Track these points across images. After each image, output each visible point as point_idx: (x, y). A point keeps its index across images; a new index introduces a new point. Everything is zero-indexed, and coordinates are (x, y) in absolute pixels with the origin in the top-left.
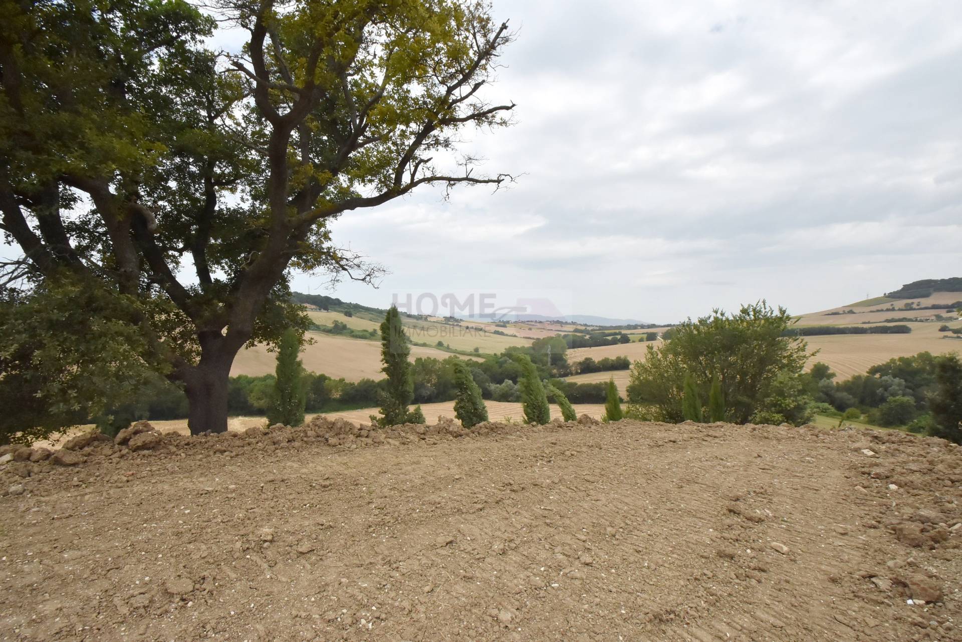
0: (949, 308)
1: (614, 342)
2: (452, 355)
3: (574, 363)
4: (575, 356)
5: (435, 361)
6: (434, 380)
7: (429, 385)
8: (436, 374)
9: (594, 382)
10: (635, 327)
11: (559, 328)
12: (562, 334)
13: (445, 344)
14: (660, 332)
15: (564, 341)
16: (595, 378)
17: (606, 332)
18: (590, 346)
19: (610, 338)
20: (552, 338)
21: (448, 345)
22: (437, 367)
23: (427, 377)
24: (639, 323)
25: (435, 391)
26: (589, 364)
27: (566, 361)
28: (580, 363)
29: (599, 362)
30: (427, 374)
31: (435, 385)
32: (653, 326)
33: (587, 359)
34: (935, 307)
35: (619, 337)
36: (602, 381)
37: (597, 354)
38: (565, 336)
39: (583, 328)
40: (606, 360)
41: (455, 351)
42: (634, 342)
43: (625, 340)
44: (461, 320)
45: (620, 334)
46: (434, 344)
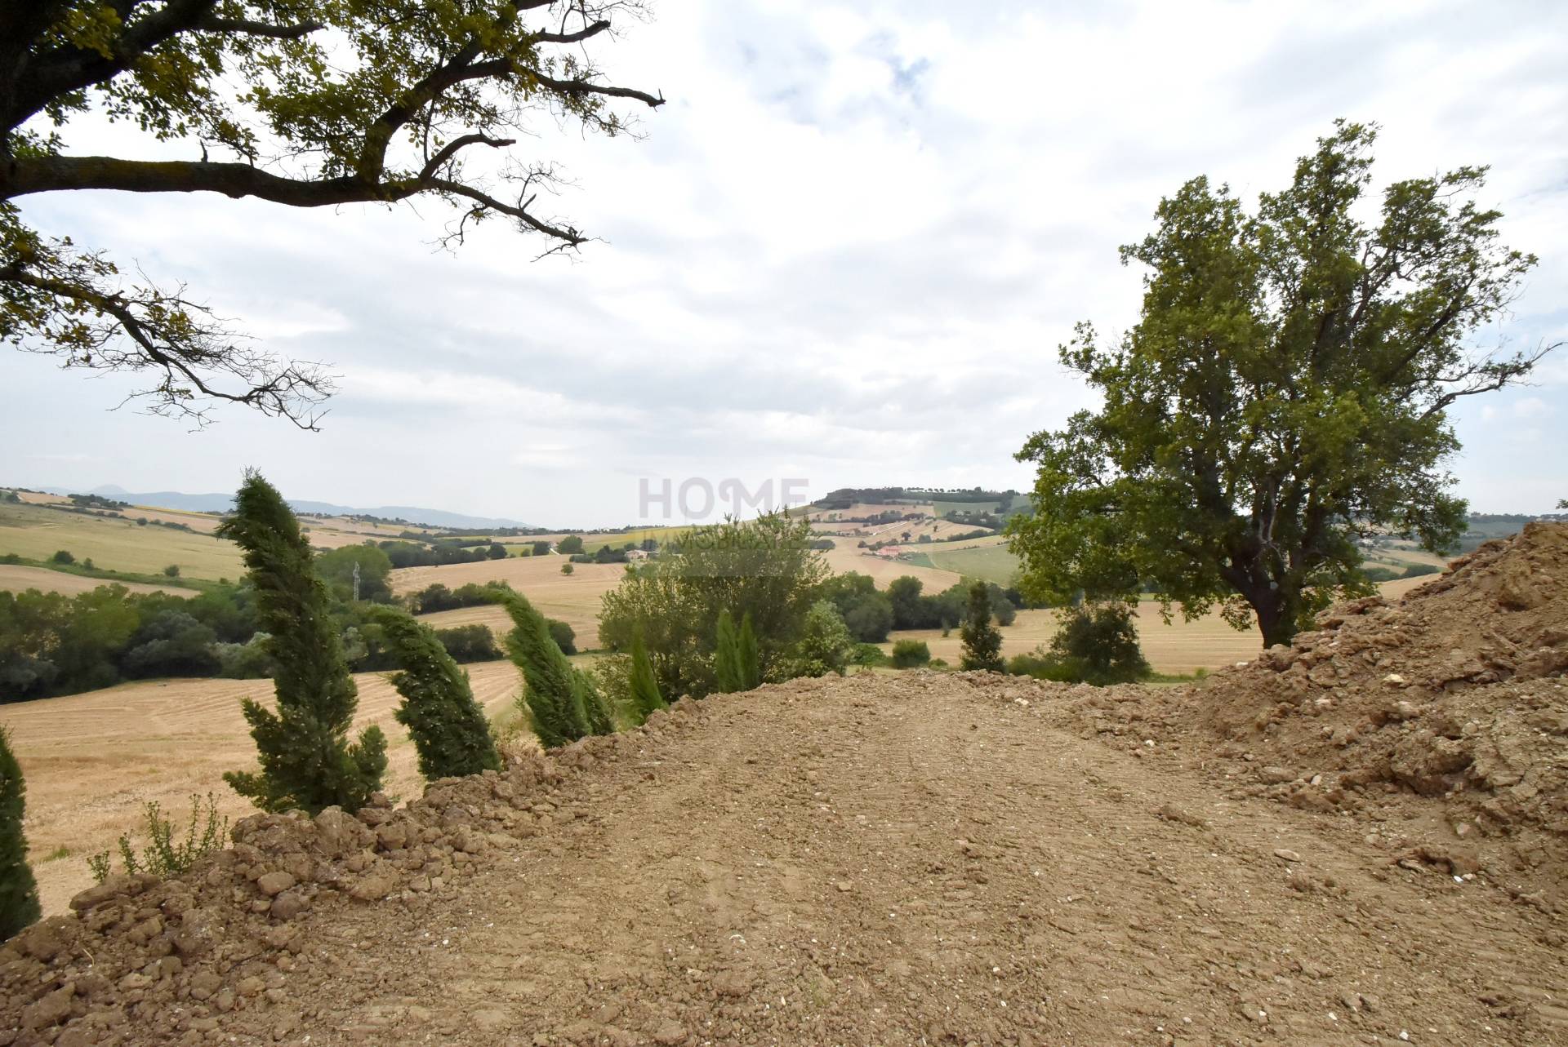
0: (865, 522)
1: (479, 557)
2: (107, 583)
3: (409, 594)
4: (408, 582)
5: (54, 599)
6: (51, 641)
7: (35, 656)
8: (56, 629)
9: (450, 627)
10: (514, 532)
11: (372, 530)
12: (379, 540)
13: (80, 558)
14: (554, 541)
15: (385, 555)
16: (451, 619)
17: (464, 538)
18: (437, 564)
19: (471, 549)
20: (357, 548)
21: (88, 561)
22: (60, 611)
23: (27, 638)
24: (519, 527)
25: (56, 670)
26: (437, 596)
27: (390, 591)
28: (421, 594)
29: (456, 591)
30: (27, 630)
31: (53, 654)
32: (542, 531)
33: (434, 587)
34: (854, 520)
35: (487, 548)
36: (466, 624)
37: (453, 577)
38: (384, 545)
39: (420, 531)
40: (469, 588)
41: (111, 575)
42: (513, 556)
43: (498, 553)
44: (124, 505)
45: (488, 542)
46: (43, 559)
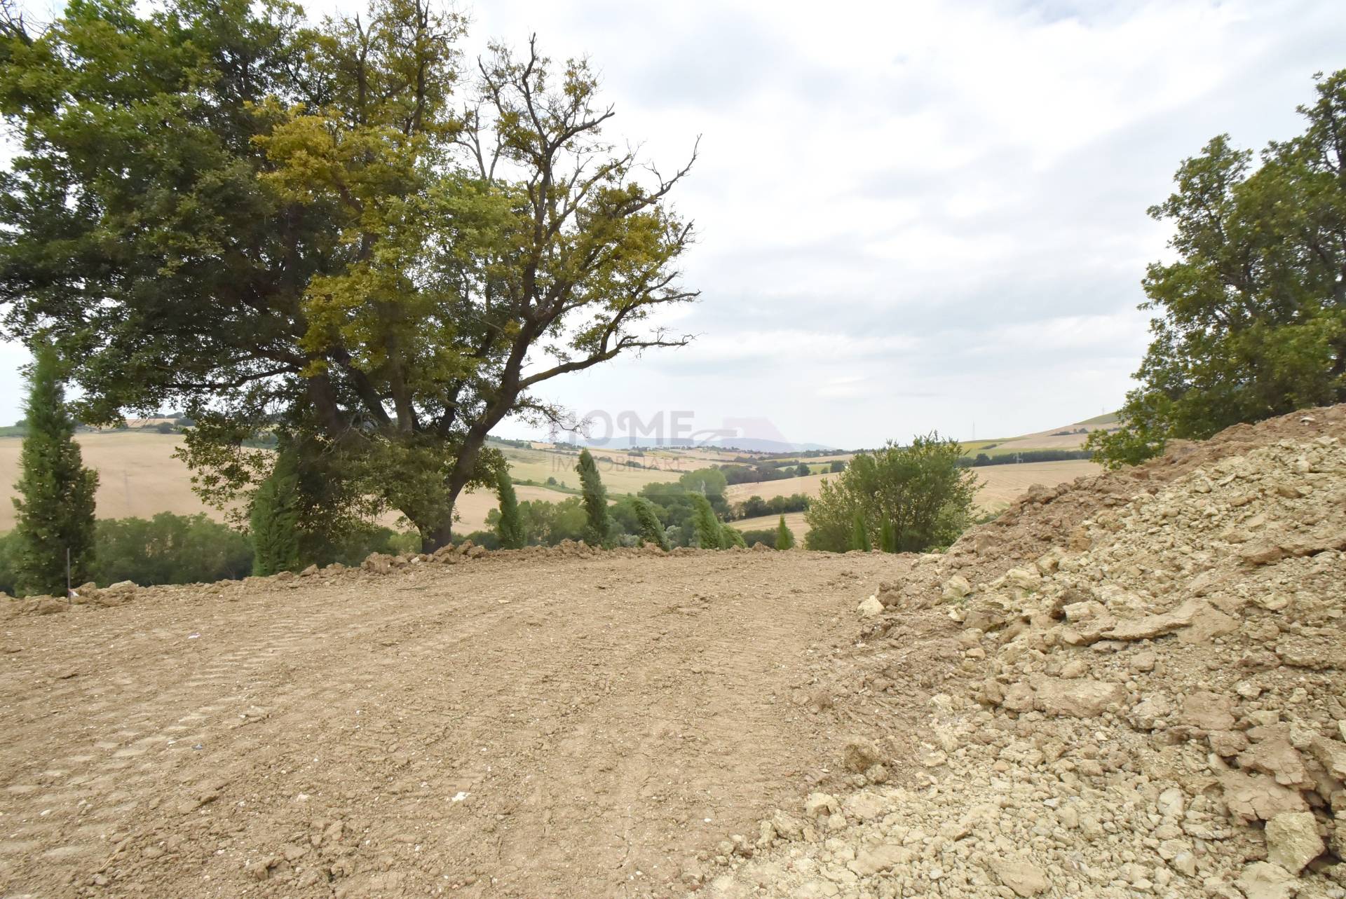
1: (789, 475)
2: (571, 496)
3: (737, 504)
4: (738, 494)
5: (548, 505)
6: (548, 530)
7: (541, 538)
8: (549, 523)
9: (763, 529)
10: (817, 454)
11: (717, 457)
12: (720, 464)
13: (559, 482)
14: (847, 458)
15: (723, 475)
16: (765, 523)
17: (779, 461)
18: (758, 480)
19: (783, 469)
20: (706, 471)
21: (563, 483)
22: (553, 512)
23: (536, 528)
24: (821, 449)
26: (756, 505)
27: (726, 501)
28: (744, 504)
29: (769, 502)
30: (537, 523)
31: (549, 538)
32: (840, 452)
33: (754, 498)
35: (795, 467)
36: (774, 527)
37: (767, 491)
38: (724, 468)
39: (748, 456)
40: (779, 499)
41: (574, 491)
42: (815, 474)
43: (804, 471)
45: (796, 463)
46: (542, 482)
